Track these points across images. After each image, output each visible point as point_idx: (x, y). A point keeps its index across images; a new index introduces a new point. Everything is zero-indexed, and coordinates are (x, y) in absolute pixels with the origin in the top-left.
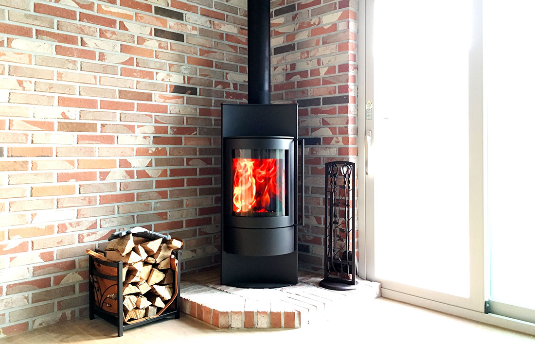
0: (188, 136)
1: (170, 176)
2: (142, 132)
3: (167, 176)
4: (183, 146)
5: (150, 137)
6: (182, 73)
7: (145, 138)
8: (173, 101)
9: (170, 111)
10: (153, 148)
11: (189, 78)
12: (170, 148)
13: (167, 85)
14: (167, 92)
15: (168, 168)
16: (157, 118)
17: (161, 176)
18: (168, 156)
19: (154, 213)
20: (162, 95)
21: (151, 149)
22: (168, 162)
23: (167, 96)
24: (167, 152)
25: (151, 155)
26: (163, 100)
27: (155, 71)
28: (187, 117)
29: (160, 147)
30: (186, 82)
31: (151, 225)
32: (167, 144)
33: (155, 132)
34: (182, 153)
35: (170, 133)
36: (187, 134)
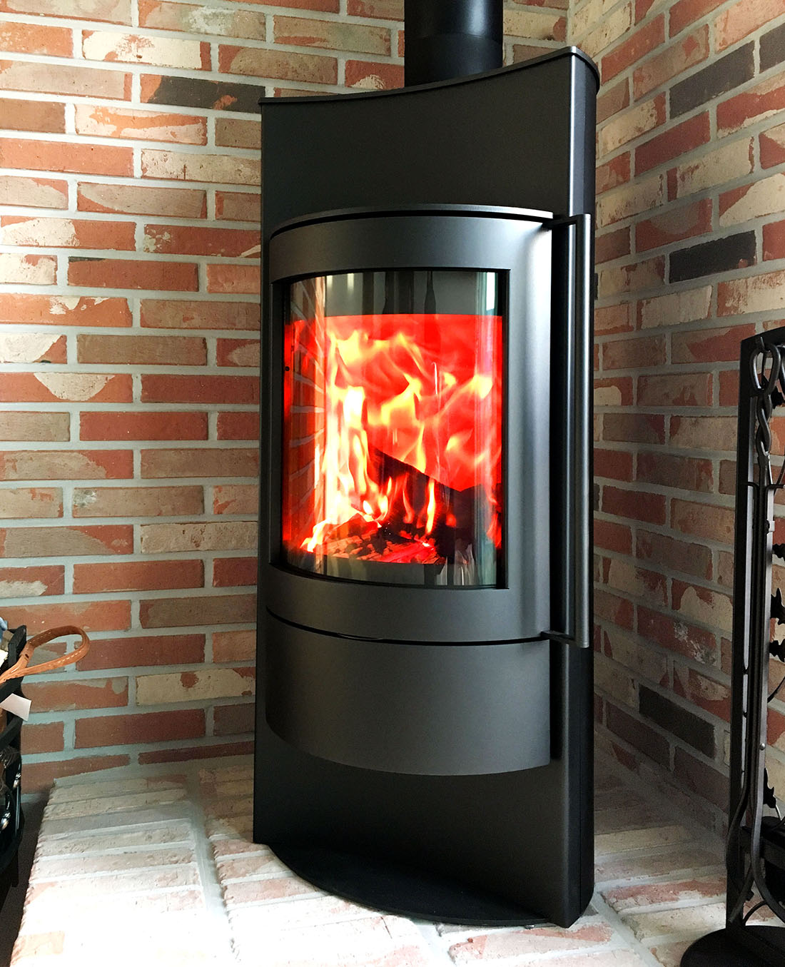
0: (227, 260)
1: (145, 399)
2: (21, 239)
3: (129, 399)
4: (203, 294)
5: (54, 259)
6: (198, 32)
7: (32, 260)
8: (154, 132)
9: (144, 170)
10: (68, 296)
11: (228, 54)
12: (144, 302)
13: (128, 77)
14: (127, 98)
15: (137, 372)
16: (89, 195)
17: (102, 397)
18: (136, 329)
19: (75, 528)
20: (104, 110)
21: (60, 300)
22: (135, 351)
23: (130, 114)
24: (130, 315)
25: (59, 320)
26: (113, 128)
27: (77, 27)
28: (218, 194)
29: (100, 295)
30: (215, 63)
31: (62, 569)
32: (131, 287)
33: (77, 243)
34: (197, 321)
35: (143, 250)
36: (220, 255)
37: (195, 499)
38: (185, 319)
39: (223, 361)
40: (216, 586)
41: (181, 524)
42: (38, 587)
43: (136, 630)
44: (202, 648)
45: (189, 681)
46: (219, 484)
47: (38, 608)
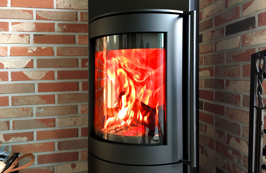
1: (58, 78)
2: (18, 29)
3: (53, 79)
4: (77, 45)
5: (29, 35)
7: (22, 36)
9: (57, 6)
12: (58, 48)
15: (56, 70)
16: (40, 15)
17: (44, 78)
18: (56, 57)
19: (36, 120)
21: (31, 48)
22: (55, 63)
24: (53, 52)
25: (30, 55)
28: (81, 13)
29: (43, 46)
31: (33, 132)
32: (54, 43)
33: (36, 30)
34: (75, 53)
35: (57, 31)
36: (82, 32)
37: (75, 110)
38: (71, 53)
39: (83, 66)
40: (82, 136)
41: (70, 117)
42: (25, 139)
43: (57, 151)
44: (78, 156)
45: (74, 166)
46: (82, 104)
47: (25, 145)
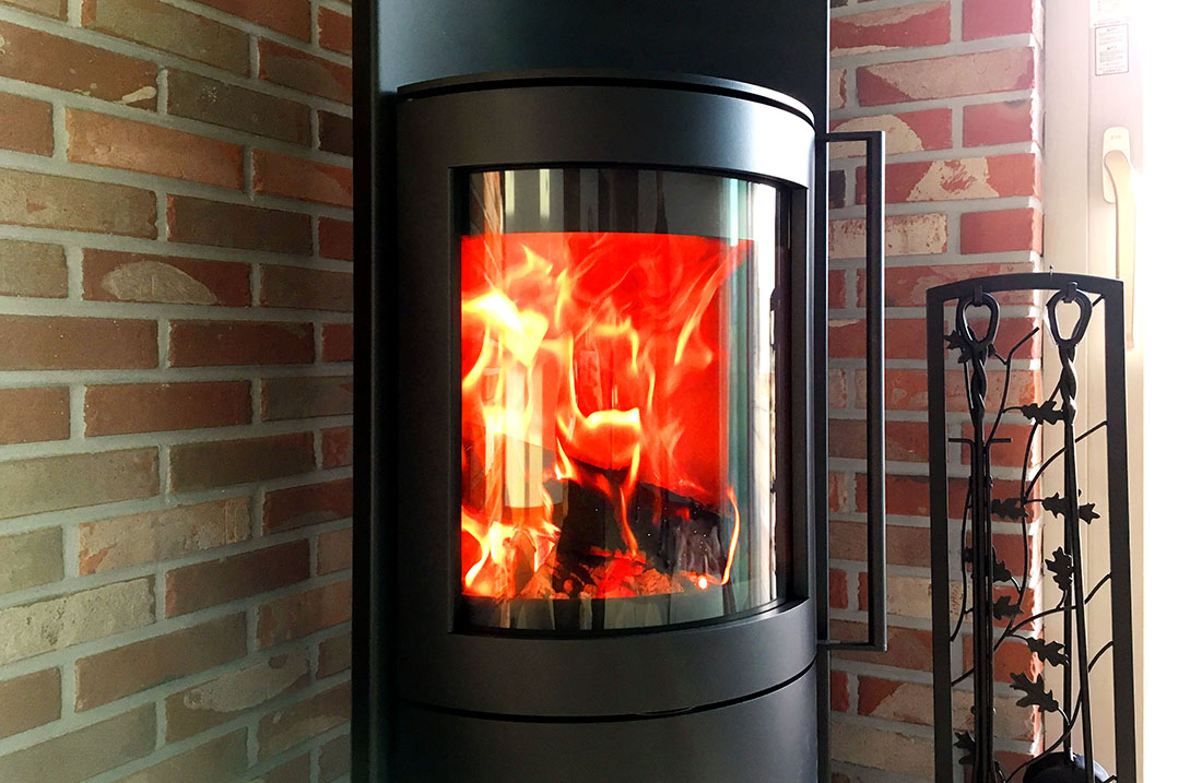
34: (51, 213)
36: (89, 93)
37: (48, 554)
38: (33, 208)
39: (94, 291)
40: (83, 710)
41: (24, 606)
46: (87, 520)
